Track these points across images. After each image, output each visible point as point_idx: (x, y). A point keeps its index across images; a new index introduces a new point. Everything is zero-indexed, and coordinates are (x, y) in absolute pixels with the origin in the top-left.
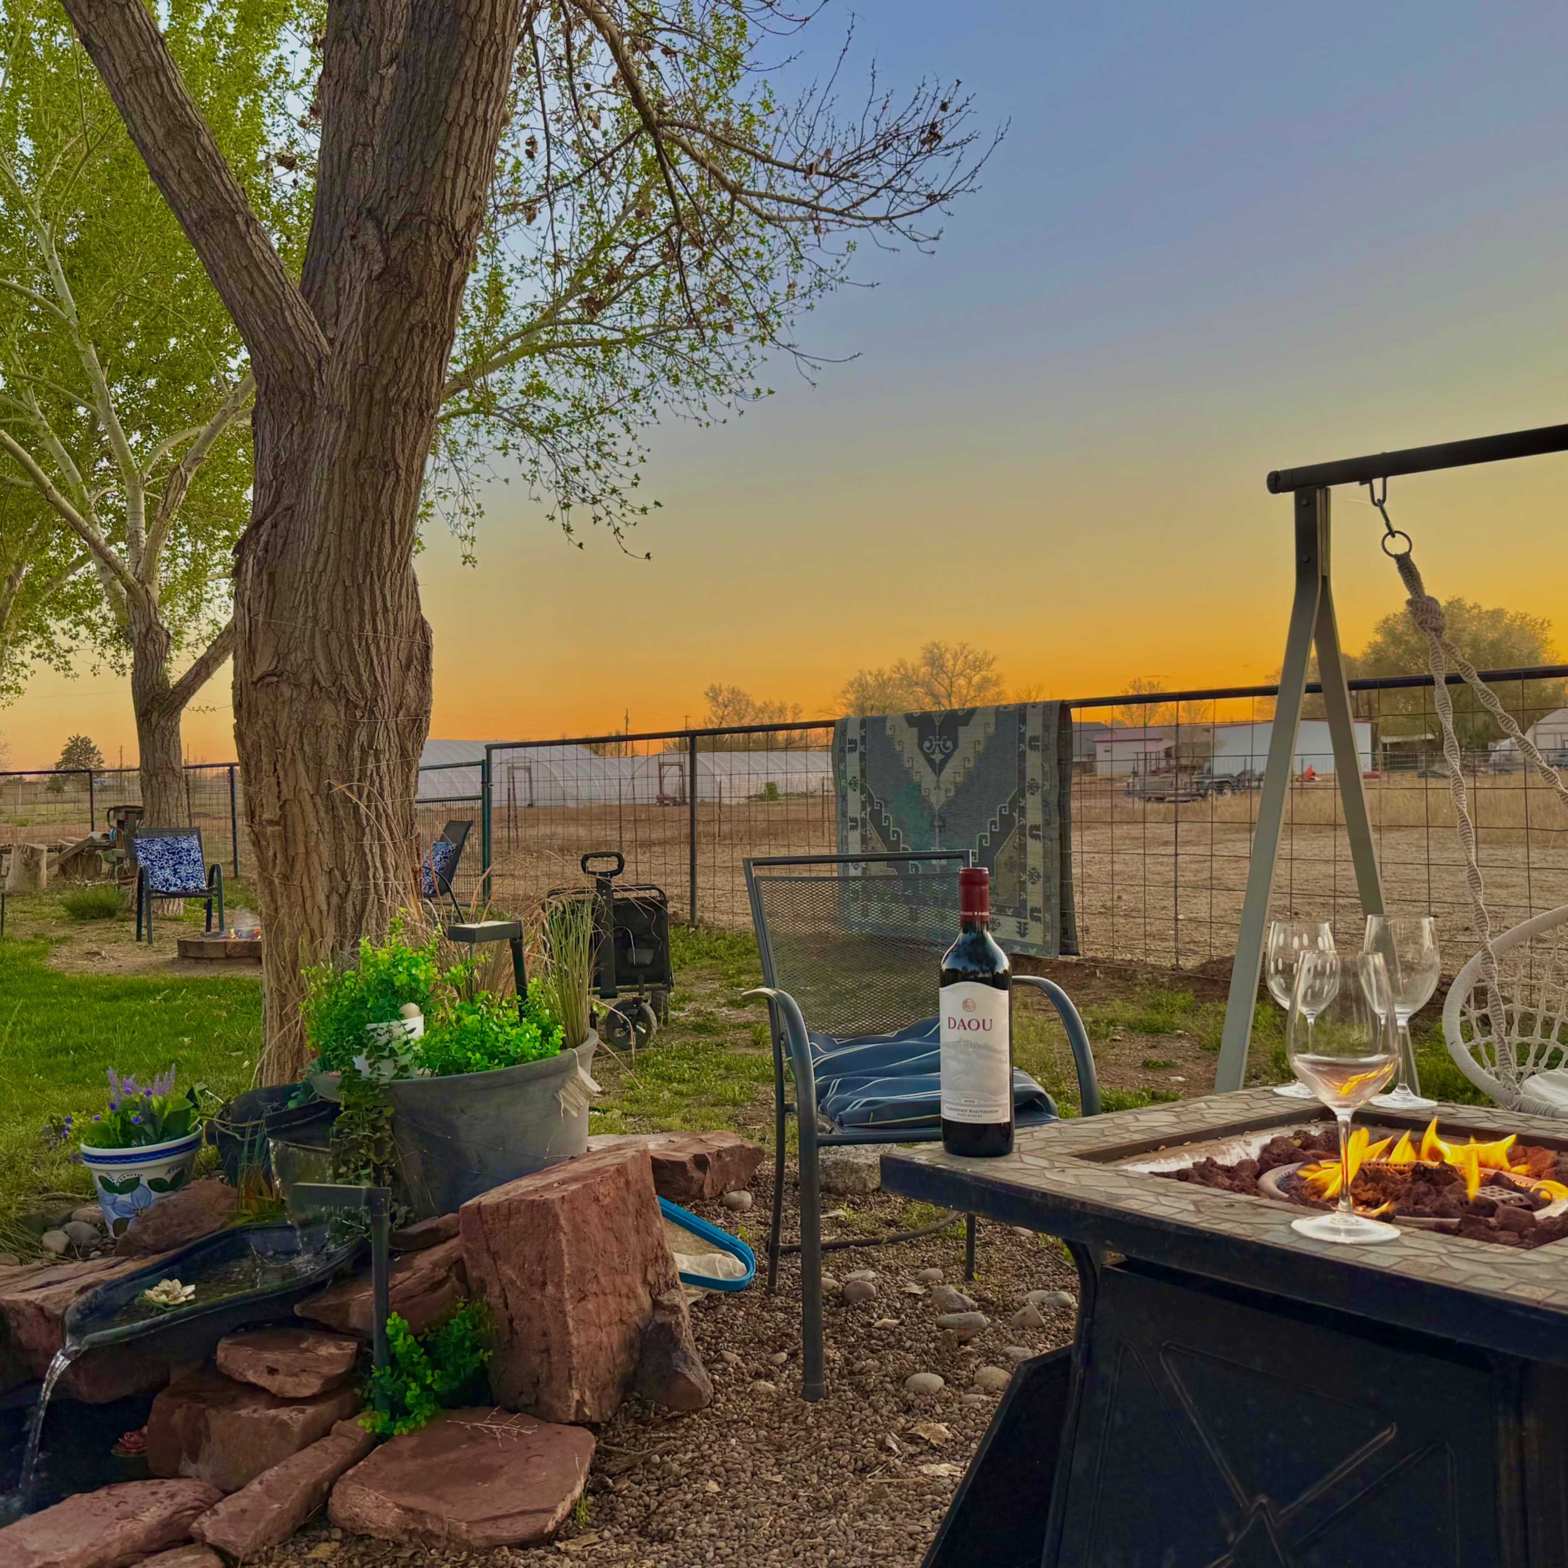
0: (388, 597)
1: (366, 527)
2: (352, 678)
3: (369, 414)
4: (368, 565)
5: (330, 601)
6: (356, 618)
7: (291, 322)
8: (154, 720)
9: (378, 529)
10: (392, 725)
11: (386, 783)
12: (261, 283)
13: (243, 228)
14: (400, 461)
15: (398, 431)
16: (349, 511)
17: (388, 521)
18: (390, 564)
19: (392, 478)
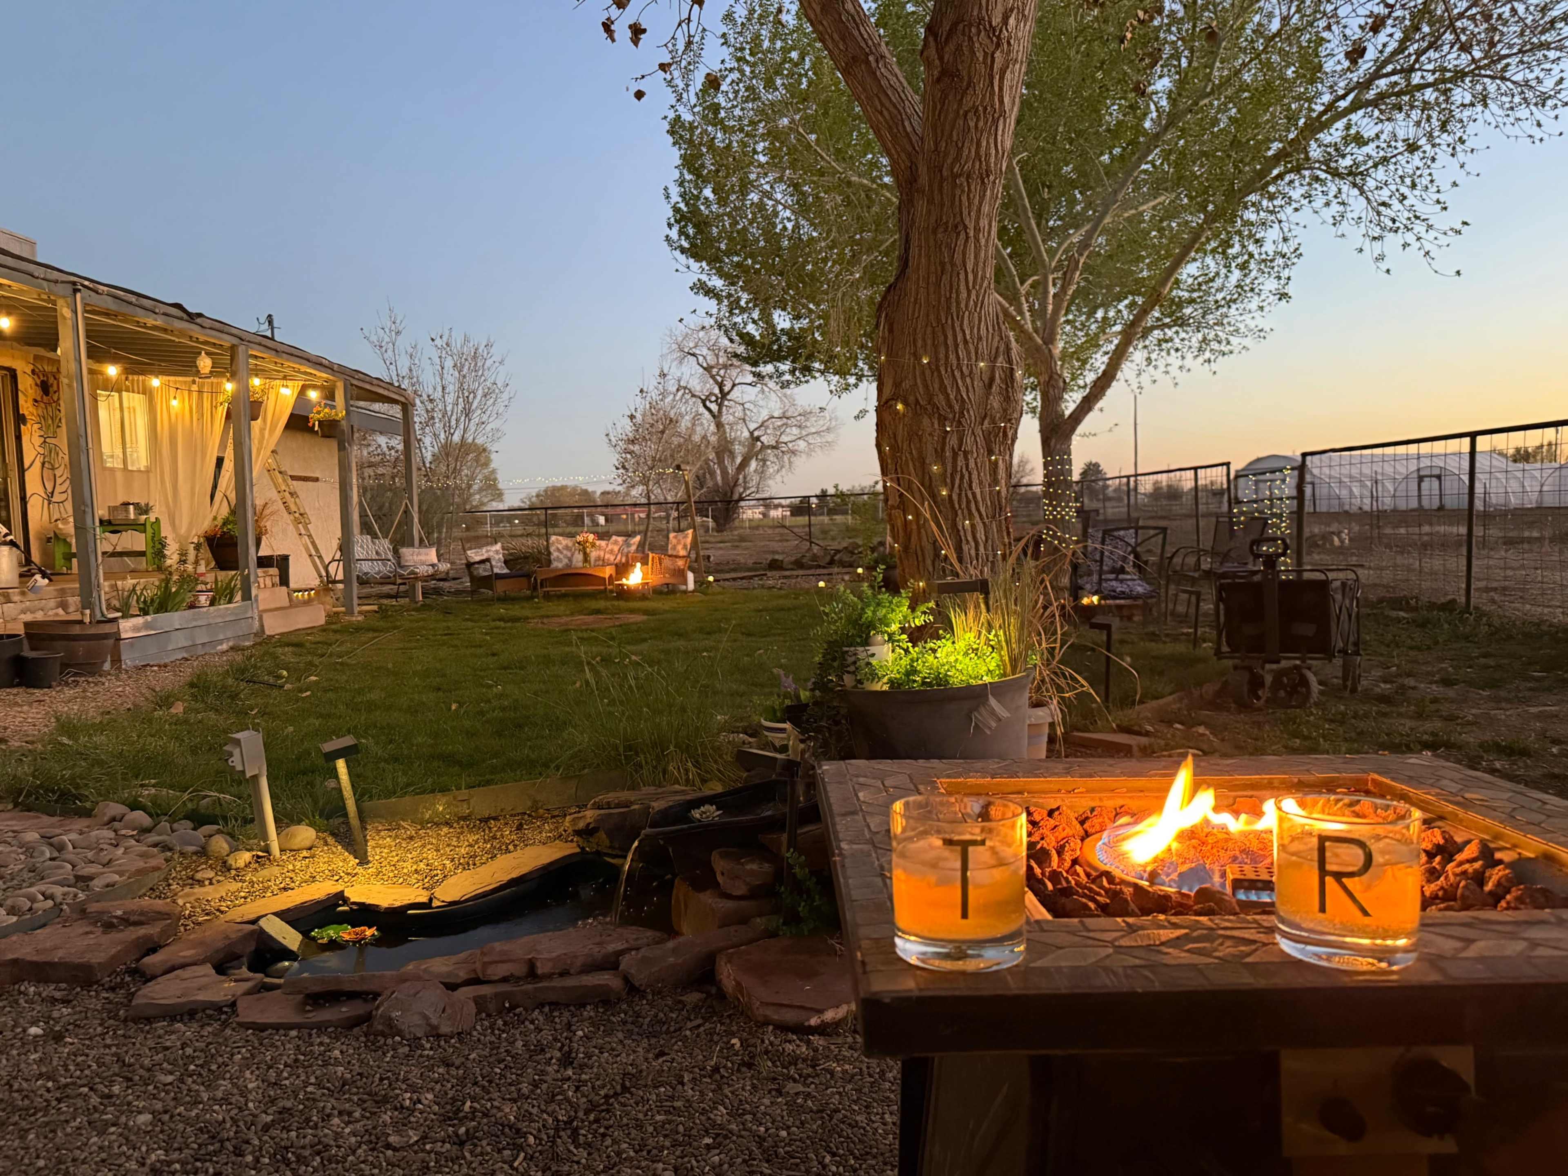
0: (968, 332)
1: (945, 279)
2: (941, 397)
3: (941, 188)
4: (949, 308)
5: (924, 340)
6: (942, 350)
7: (909, 129)
8: (1052, 444)
9: (955, 279)
10: (978, 431)
11: (975, 476)
12: (887, 104)
13: (874, 65)
14: (967, 222)
15: (964, 198)
16: (933, 269)
17: (962, 273)
18: (967, 306)
19: (963, 236)
